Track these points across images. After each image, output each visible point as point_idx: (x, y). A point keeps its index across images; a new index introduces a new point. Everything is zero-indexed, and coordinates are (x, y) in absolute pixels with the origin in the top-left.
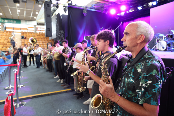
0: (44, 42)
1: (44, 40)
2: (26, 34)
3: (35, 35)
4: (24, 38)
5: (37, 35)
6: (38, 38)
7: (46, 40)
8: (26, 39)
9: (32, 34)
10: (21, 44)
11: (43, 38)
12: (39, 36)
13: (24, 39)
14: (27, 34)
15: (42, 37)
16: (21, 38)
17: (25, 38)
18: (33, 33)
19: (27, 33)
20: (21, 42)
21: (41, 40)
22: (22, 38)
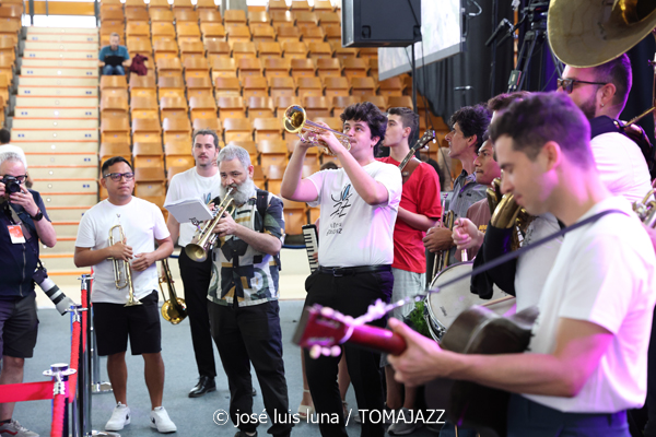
0: (323, 102)
1: (318, 83)
2: (142, 26)
3: (229, 29)
4: (128, 63)
5: (252, 37)
6: (260, 64)
7: (343, 82)
8: (145, 80)
9: (205, 28)
10: (94, 123)
11: (310, 63)
12: (266, 46)
13: (129, 71)
14: (156, 29)
15: (296, 49)
16: (96, 63)
17: (139, 67)
18: (211, 17)
19: (156, 15)
20: (94, 102)
21: (289, 81)
22: (102, 71)
